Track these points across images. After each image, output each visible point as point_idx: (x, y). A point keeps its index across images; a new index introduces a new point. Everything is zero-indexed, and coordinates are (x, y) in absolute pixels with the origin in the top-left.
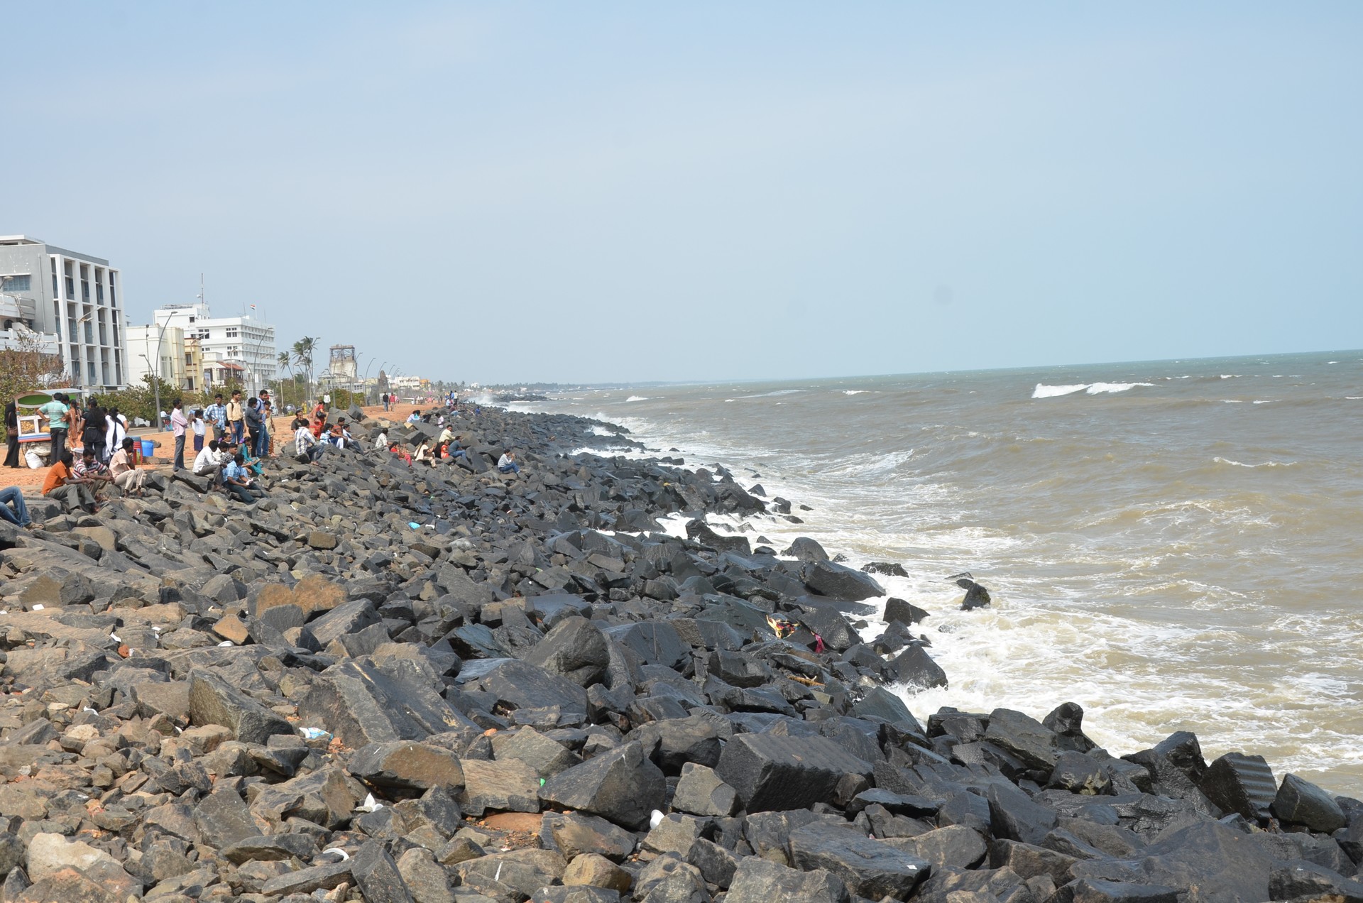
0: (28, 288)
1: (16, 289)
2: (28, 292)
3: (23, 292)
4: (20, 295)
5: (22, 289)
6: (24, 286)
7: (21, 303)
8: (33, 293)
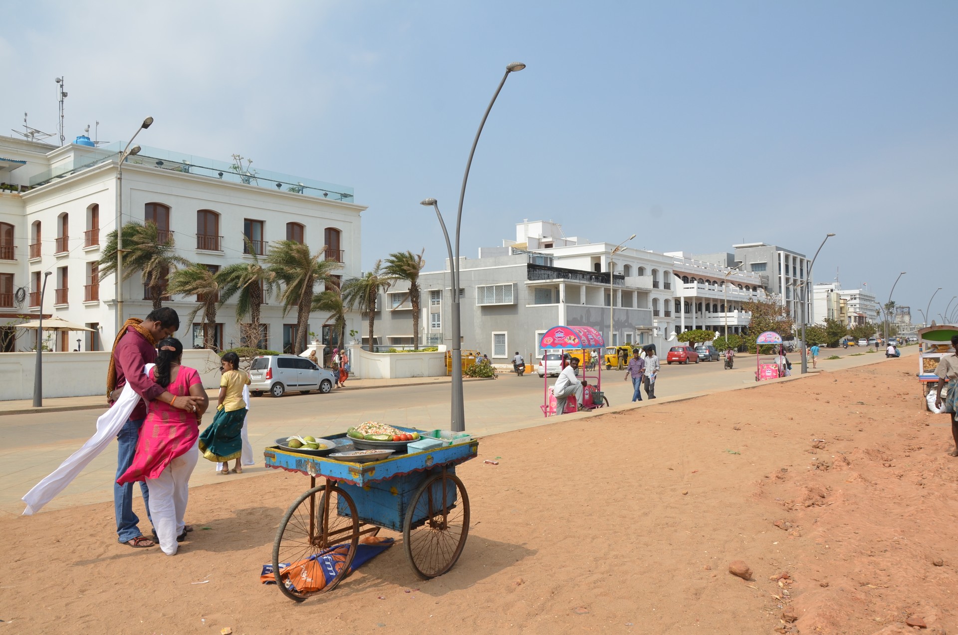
0: (765, 270)
1: (759, 270)
2: (765, 272)
3: (762, 272)
4: (761, 273)
5: (762, 270)
6: (763, 269)
7: (762, 277)
8: (767, 272)
